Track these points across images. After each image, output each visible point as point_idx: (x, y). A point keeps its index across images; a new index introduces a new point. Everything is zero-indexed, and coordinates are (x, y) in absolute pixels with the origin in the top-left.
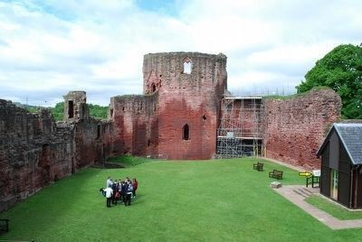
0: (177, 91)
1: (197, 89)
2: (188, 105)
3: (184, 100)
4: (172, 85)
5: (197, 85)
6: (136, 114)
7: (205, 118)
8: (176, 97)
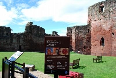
0: (97, 22)
1: (108, 18)
2: (103, 28)
3: (101, 25)
4: (95, 19)
5: (108, 16)
6: (77, 34)
7: (114, 34)
8: (97, 24)
